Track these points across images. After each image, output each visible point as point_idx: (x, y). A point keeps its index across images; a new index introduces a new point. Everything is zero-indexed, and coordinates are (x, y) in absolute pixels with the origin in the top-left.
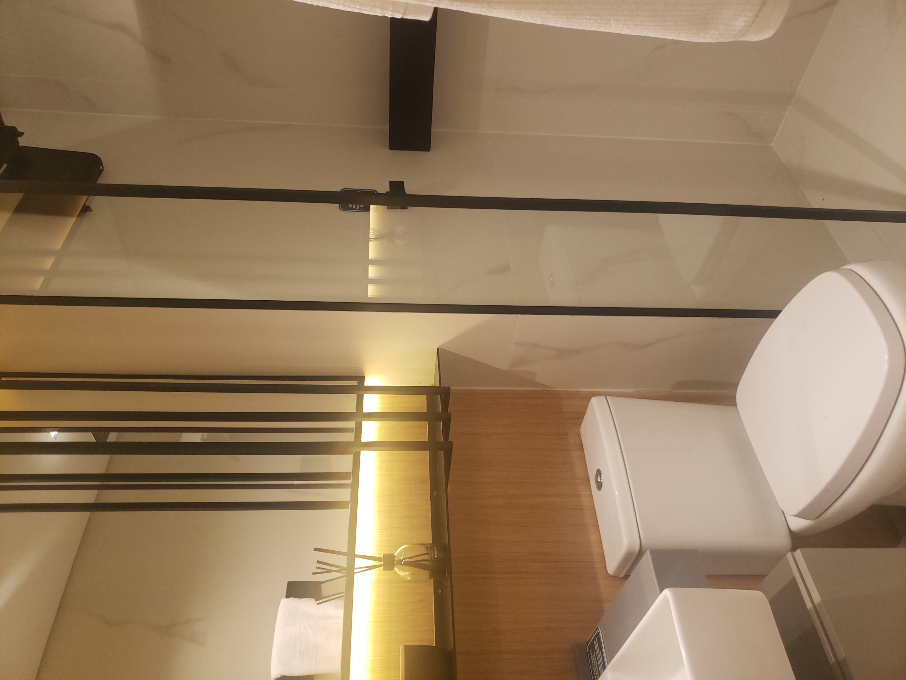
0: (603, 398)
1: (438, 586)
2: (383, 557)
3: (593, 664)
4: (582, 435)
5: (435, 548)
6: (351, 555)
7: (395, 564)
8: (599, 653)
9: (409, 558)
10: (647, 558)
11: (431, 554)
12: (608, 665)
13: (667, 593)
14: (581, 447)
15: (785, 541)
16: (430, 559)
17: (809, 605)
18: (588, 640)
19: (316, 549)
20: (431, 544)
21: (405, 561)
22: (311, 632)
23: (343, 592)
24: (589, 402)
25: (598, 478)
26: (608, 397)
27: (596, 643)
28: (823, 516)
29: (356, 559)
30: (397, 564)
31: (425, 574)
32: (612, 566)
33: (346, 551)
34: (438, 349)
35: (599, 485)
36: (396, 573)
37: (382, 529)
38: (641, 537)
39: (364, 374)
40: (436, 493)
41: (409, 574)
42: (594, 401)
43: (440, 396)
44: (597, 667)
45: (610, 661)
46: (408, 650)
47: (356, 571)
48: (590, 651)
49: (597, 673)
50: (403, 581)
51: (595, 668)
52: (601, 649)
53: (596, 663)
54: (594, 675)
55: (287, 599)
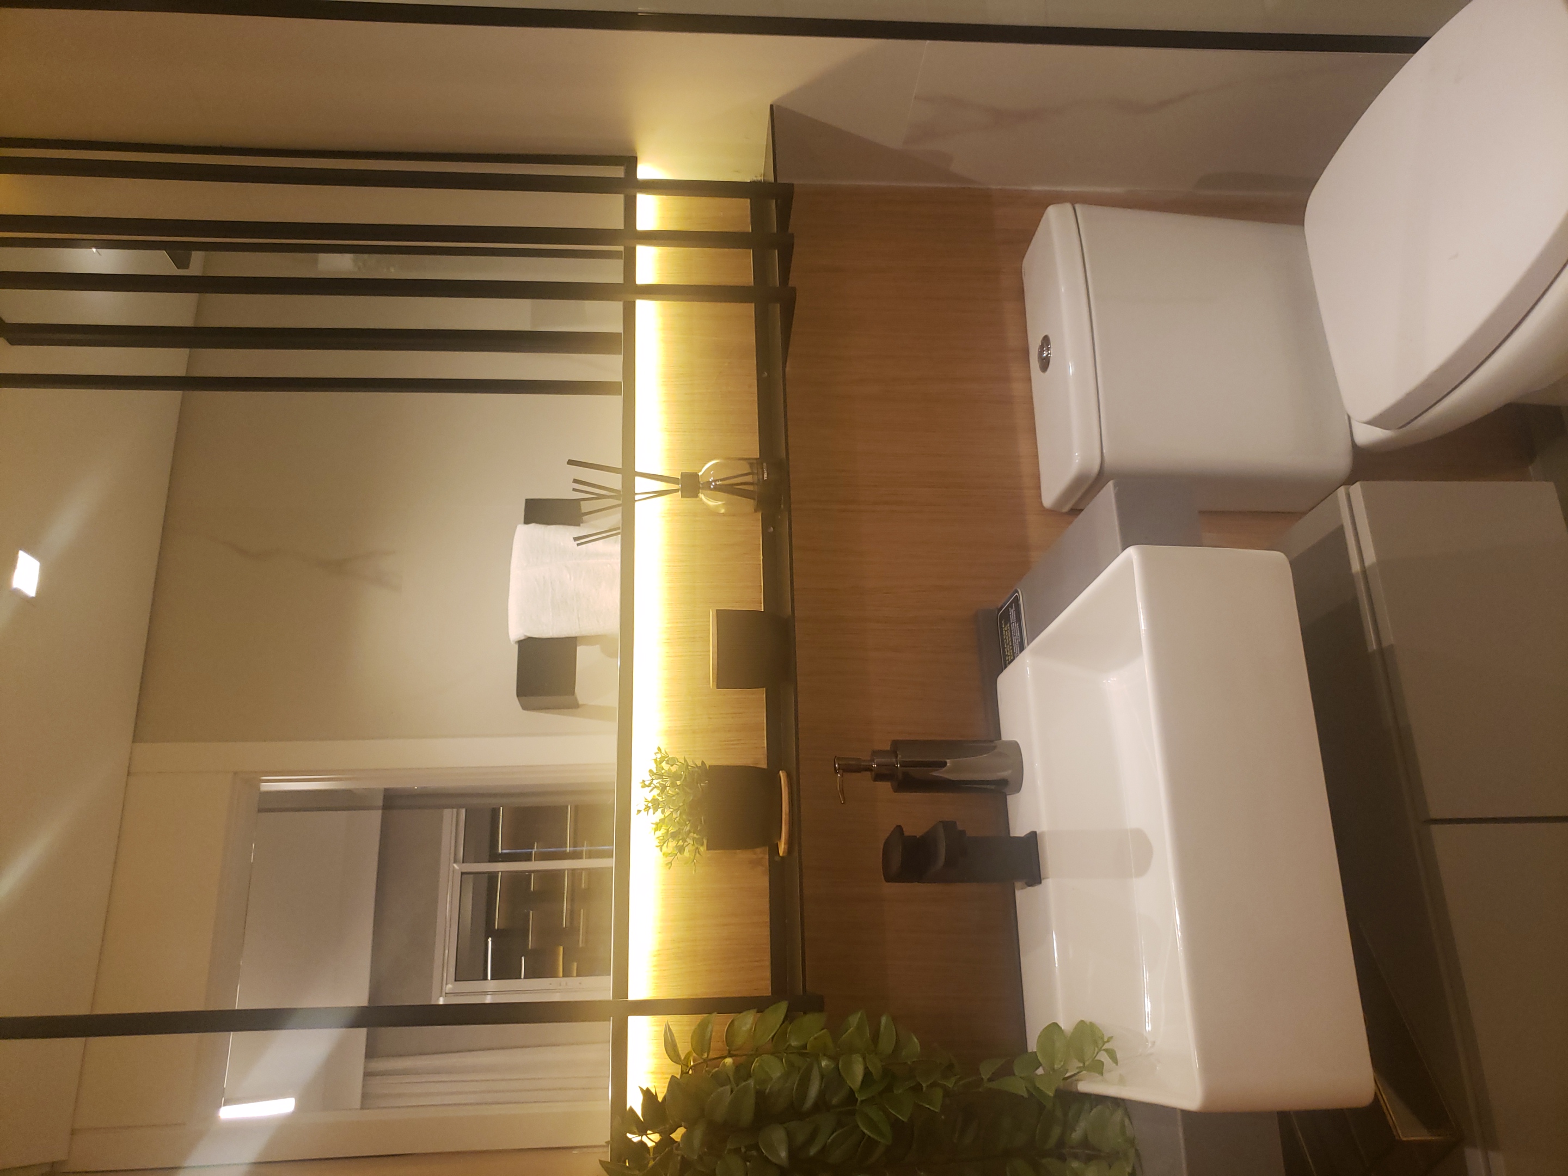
0: (1068, 207)
1: (767, 522)
2: (680, 478)
3: (1005, 641)
4: (1024, 272)
5: (765, 464)
6: (628, 471)
7: (699, 488)
8: (1015, 625)
9: (721, 480)
10: (1109, 491)
11: (757, 474)
12: (1028, 645)
13: (1132, 553)
14: (1020, 294)
15: (1341, 462)
16: (756, 481)
17: (1356, 567)
18: (999, 606)
19: (570, 462)
20: (758, 459)
21: (716, 484)
22: (568, 576)
23: (618, 528)
24: (1045, 211)
25: (1044, 351)
26: (1078, 207)
27: (1012, 612)
28: (1415, 422)
29: (637, 479)
30: (703, 488)
31: (748, 505)
32: (1051, 493)
33: (620, 467)
34: (772, 106)
35: (1045, 364)
36: (701, 500)
37: (678, 431)
38: (1104, 451)
39: (636, 153)
40: (766, 374)
41: (723, 504)
42: (1052, 212)
43: (774, 201)
44: (1010, 644)
45: (1034, 639)
46: (722, 616)
47: (637, 497)
48: (1002, 621)
49: (1010, 653)
50: (713, 513)
51: (1007, 645)
52: (1019, 619)
53: (1010, 639)
54: (1005, 656)
55: (526, 526)
